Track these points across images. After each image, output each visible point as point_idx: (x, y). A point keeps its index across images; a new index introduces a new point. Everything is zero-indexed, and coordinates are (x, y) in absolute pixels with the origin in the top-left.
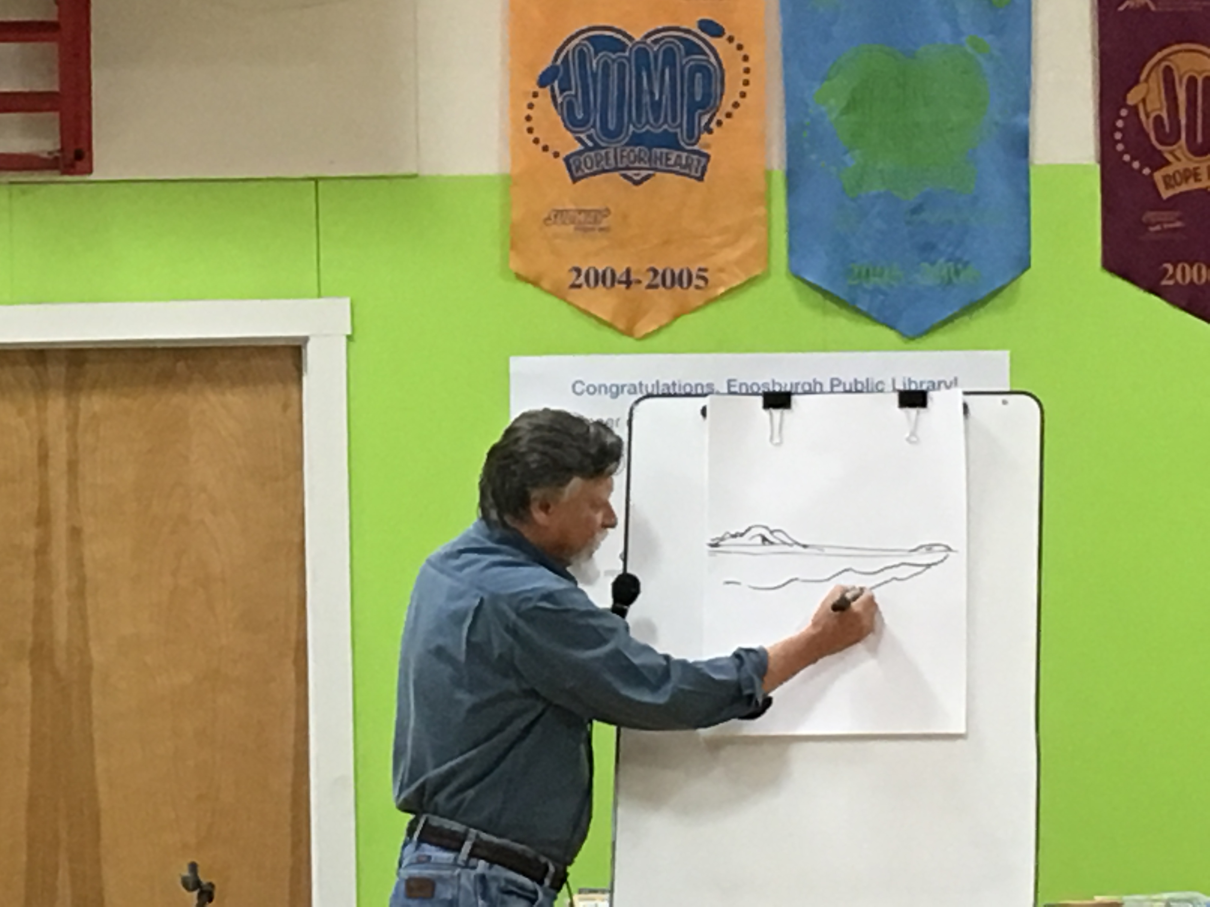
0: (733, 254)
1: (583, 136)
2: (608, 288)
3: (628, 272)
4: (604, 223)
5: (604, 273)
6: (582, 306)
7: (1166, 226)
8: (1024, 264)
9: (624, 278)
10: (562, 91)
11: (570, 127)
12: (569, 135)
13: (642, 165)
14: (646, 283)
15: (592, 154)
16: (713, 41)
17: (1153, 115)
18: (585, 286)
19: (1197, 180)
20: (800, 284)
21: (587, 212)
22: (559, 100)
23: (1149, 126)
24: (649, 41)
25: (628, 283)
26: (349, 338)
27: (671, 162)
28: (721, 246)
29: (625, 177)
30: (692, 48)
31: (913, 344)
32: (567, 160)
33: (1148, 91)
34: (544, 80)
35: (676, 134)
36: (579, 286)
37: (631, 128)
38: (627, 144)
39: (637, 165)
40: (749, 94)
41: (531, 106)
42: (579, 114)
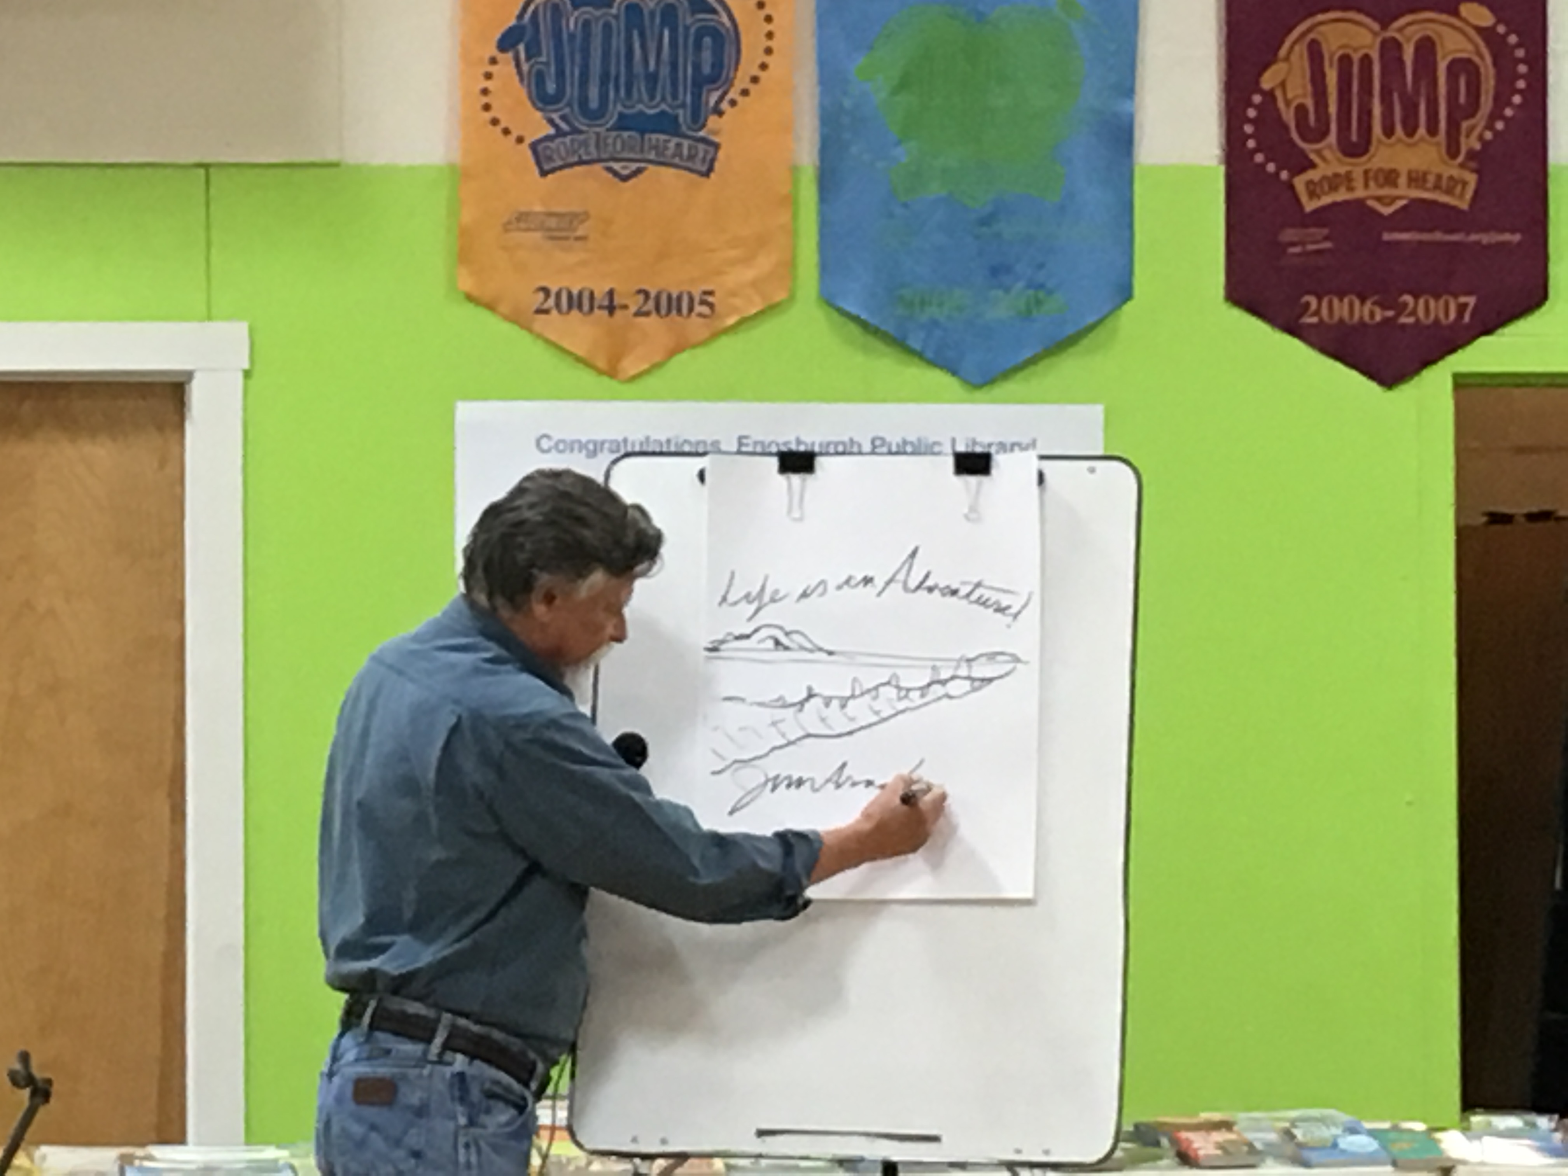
0: (749, 274)
1: (555, 116)
2: (584, 314)
3: (611, 293)
4: (581, 231)
5: (580, 295)
6: (552, 337)
7: (1311, 247)
8: (1125, 293)
9: (606, 303)
10: (528, 58)
11: (539, 103)
12: (538, 115)
13: (632, 156)
14: (633, 309)
15: (568, 139)
17: (1294, 104)
18: (554, 312)
19: (1351, 189)
20: (835, 315)
21: (559, 215)
22: (525, 67)
23: (1289, 116)
25: (611, 309)
26: (247, 374)
27: (669, 152)
28: (730, 263)
29: (610, 170)
30: (700, 5)
31: (979, 394)
32: (534, 146)
33: (1289, 72)
34: (507, 42)
35: (676, 117)
37: (619, 108)
38: (613, 129)
39: (625, 155)
40: (772, 66)
41: (488, 76)
42: (551, 87)
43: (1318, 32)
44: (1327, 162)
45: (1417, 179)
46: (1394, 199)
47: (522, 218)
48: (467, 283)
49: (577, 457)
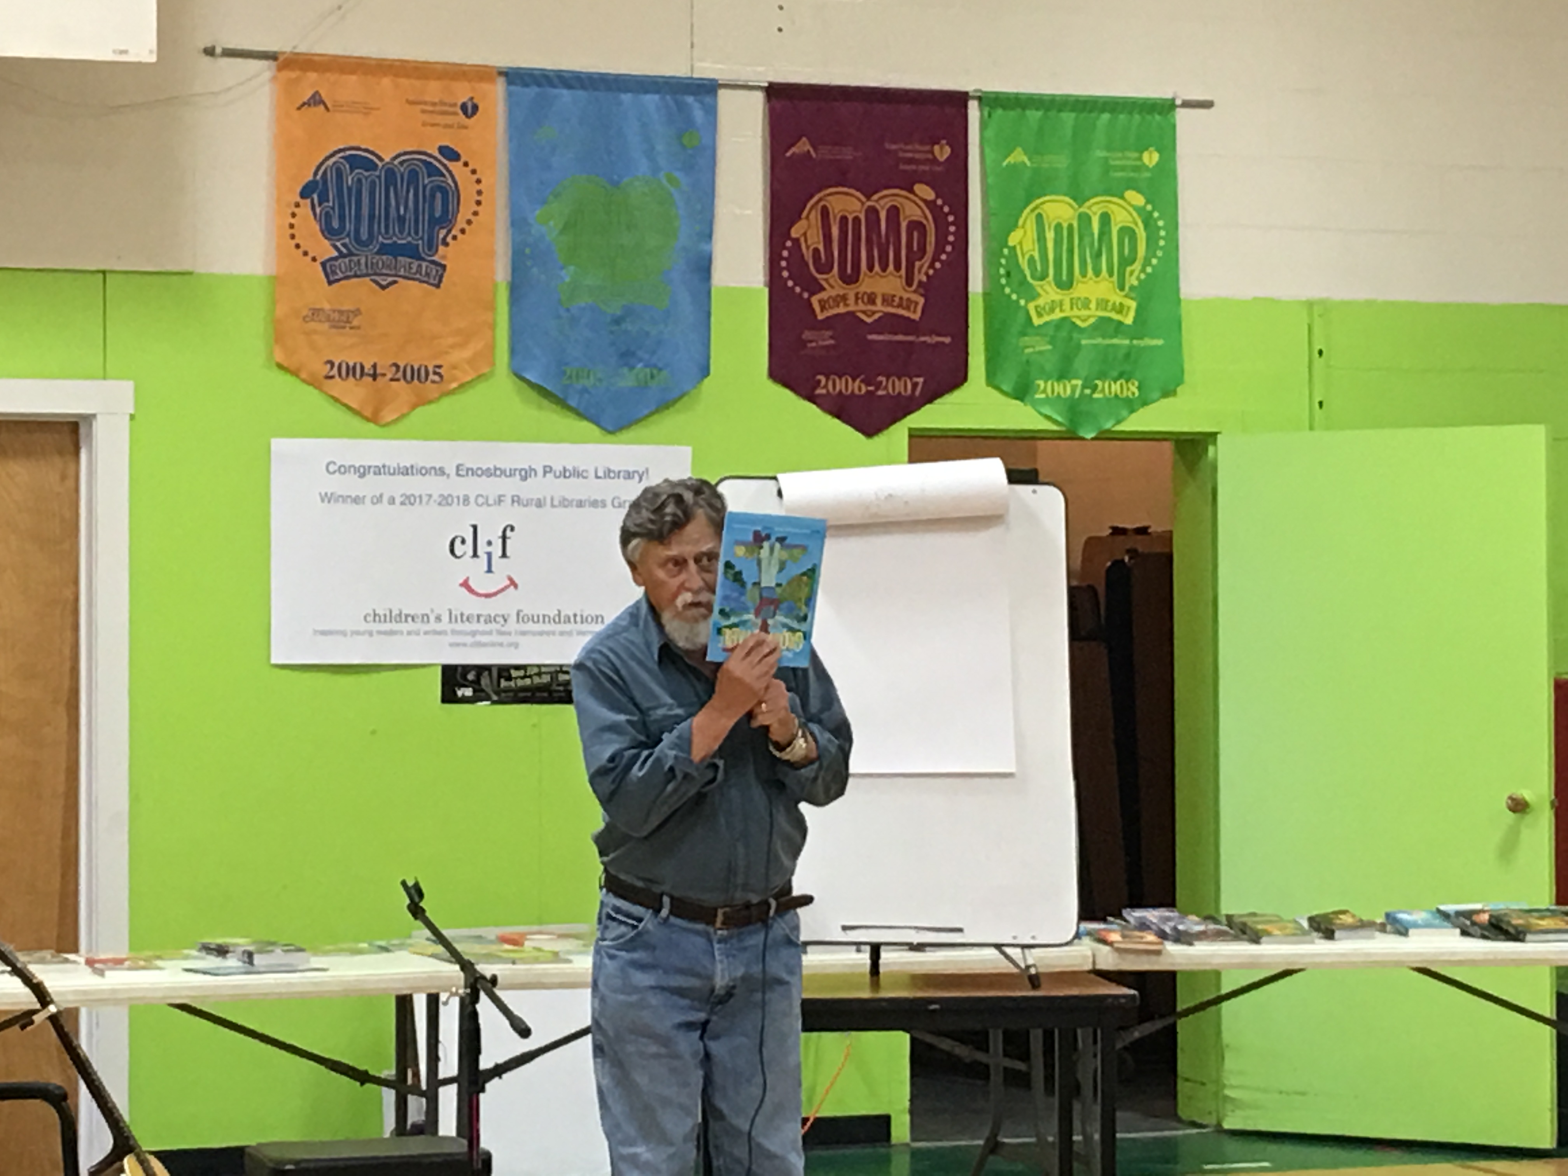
0: (467, 353)
1: (338, 244)
2: (356, 379)
3: (374, 366)
4: (355, 323)
5: (355, 366)
6: (336, 395)
8: (705, 371)
9: (371, 372)
10: (320, 204)
11: (326, 233)
12: (326, 241)
13: (388, 272)
14: (389, 376)
15: (347, 260)
16: (451, 165)
17: (811, 248)
18: (337, 377)
19: (846, 305)
20: (519, 381)
21: (341, 312)
22: (318, 210)
23: (808, 255)
24: (396, 162)
25: (374, 376)
26: (132, 417)
27: (414, 270)
28: (453, 346)
29: (372, 280)
30: (432, 170)
31: (612, 438)
32: (323, 264)
33: (809, 226)
34: (306, 192)
35: (418, 245)
36: (332, 377)
37: (380, 239)
38: (378, 253)
39: (384, 271)
40: (481, 214)
41: (294, 215)
42: (335, 224)
43: (826, 201)
44: (832, 287)
45: (888, 300)
46: (874, 313)
47: (316, 312)
48: (279, 357)
49: (353, 477)
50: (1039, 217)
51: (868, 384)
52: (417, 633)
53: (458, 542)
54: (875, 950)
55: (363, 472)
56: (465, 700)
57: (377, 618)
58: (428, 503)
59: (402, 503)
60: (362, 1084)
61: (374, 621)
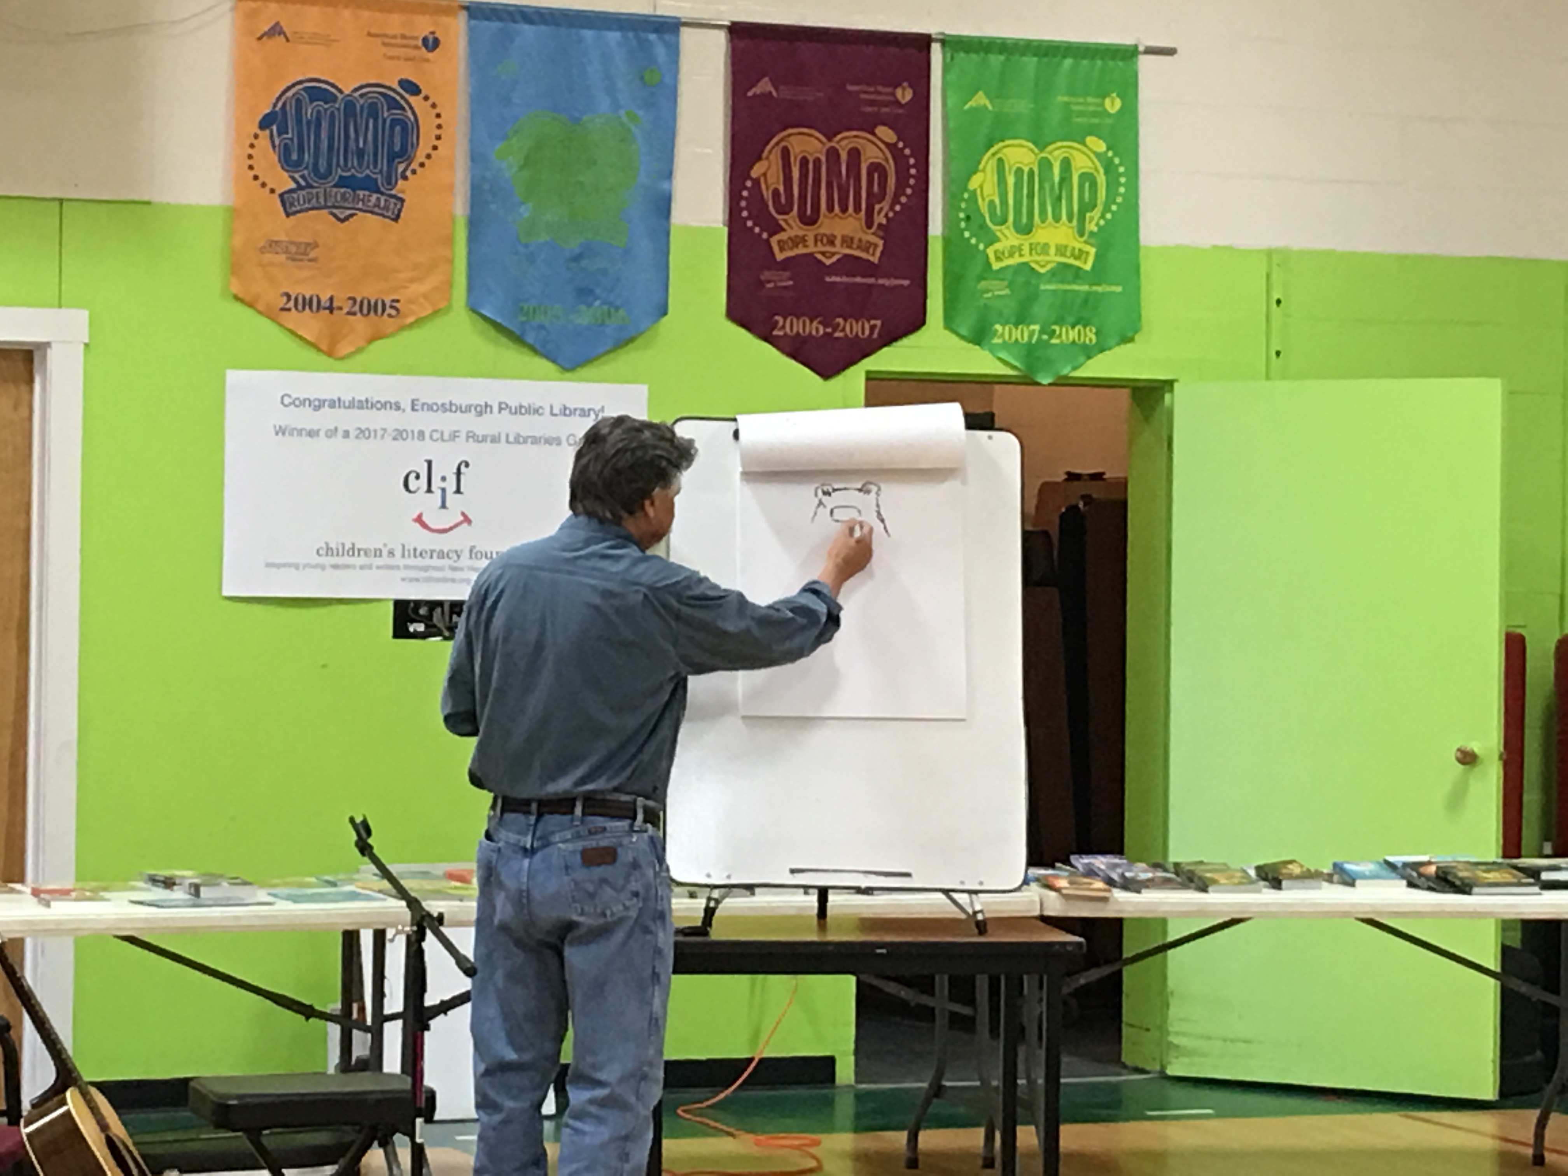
0: (422, 288)
1: (297, 176)
2: (313, 312)
3: (331, 299)
4: (312, 255)
5: (311, 299)
6: (291, 327)
8: (663, 310)
9: (328, 304)
10: (279, 135)
11: (285, 166)
12: (285, 174)
13: (346, 205)
14: (346, 310)
15: (304, 192)
16: (412, 99)
17: (771, 189)
18: (293, 309)
19: (806, 246)
20: (477, 318)
21: (297, 244)
22: (277, 142)
23: (768, 195)
24: (357, 94)
25: (331, 309)
26: (87, 346)
27: (370, 204)
28: (412, 281)
29: (332, 214)
30: (393, 104)
31: (568, 375)
32: (281, 196)
33: (769, 167)
34: (265, 123)
35: (376, 180)
36: (289, 310)
37: (339, 170)
38: (335, 186)
39: (342, 204)
40: (440, 148)
41: (252, 146)
42: (295, 157)
43: (787, 141)
44: (791, 228)
45: (848, 241)
46: (833, 254)
47: (273, 245)
48: (235, 288)
49: (308, 410)
50: (1000, 160)
51: (826, 326)
52: (370, 567)
53: (412, 477)
54: (823, 893)
55: (317, 406)
56: (415, 635)
57: (330, 553)
58: (383, 437)
59: (357, 437)
60: (307, 1018)
61: (327, 554)
